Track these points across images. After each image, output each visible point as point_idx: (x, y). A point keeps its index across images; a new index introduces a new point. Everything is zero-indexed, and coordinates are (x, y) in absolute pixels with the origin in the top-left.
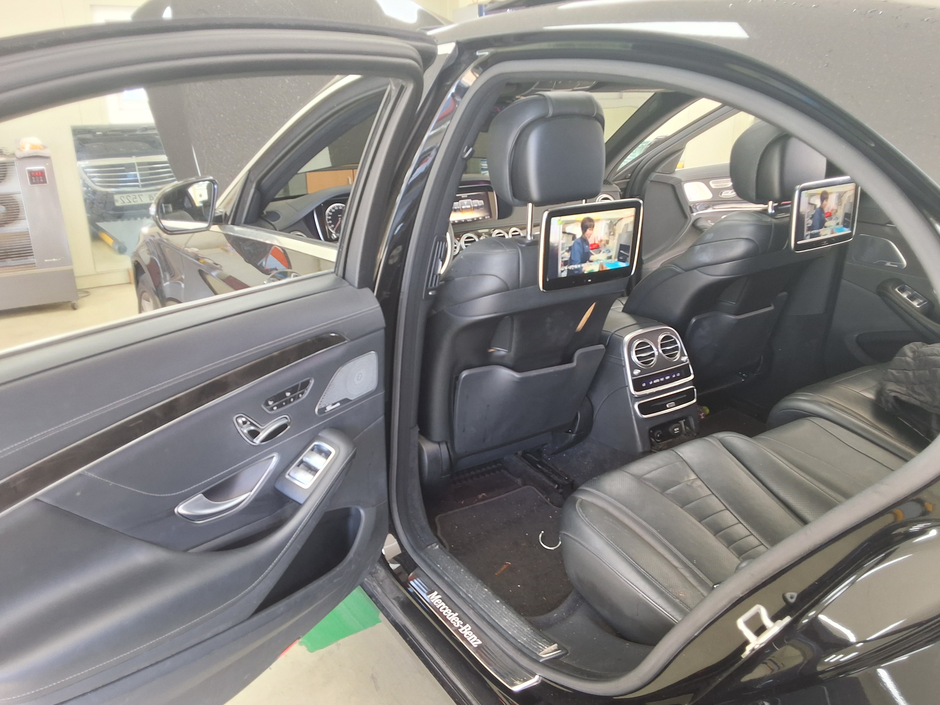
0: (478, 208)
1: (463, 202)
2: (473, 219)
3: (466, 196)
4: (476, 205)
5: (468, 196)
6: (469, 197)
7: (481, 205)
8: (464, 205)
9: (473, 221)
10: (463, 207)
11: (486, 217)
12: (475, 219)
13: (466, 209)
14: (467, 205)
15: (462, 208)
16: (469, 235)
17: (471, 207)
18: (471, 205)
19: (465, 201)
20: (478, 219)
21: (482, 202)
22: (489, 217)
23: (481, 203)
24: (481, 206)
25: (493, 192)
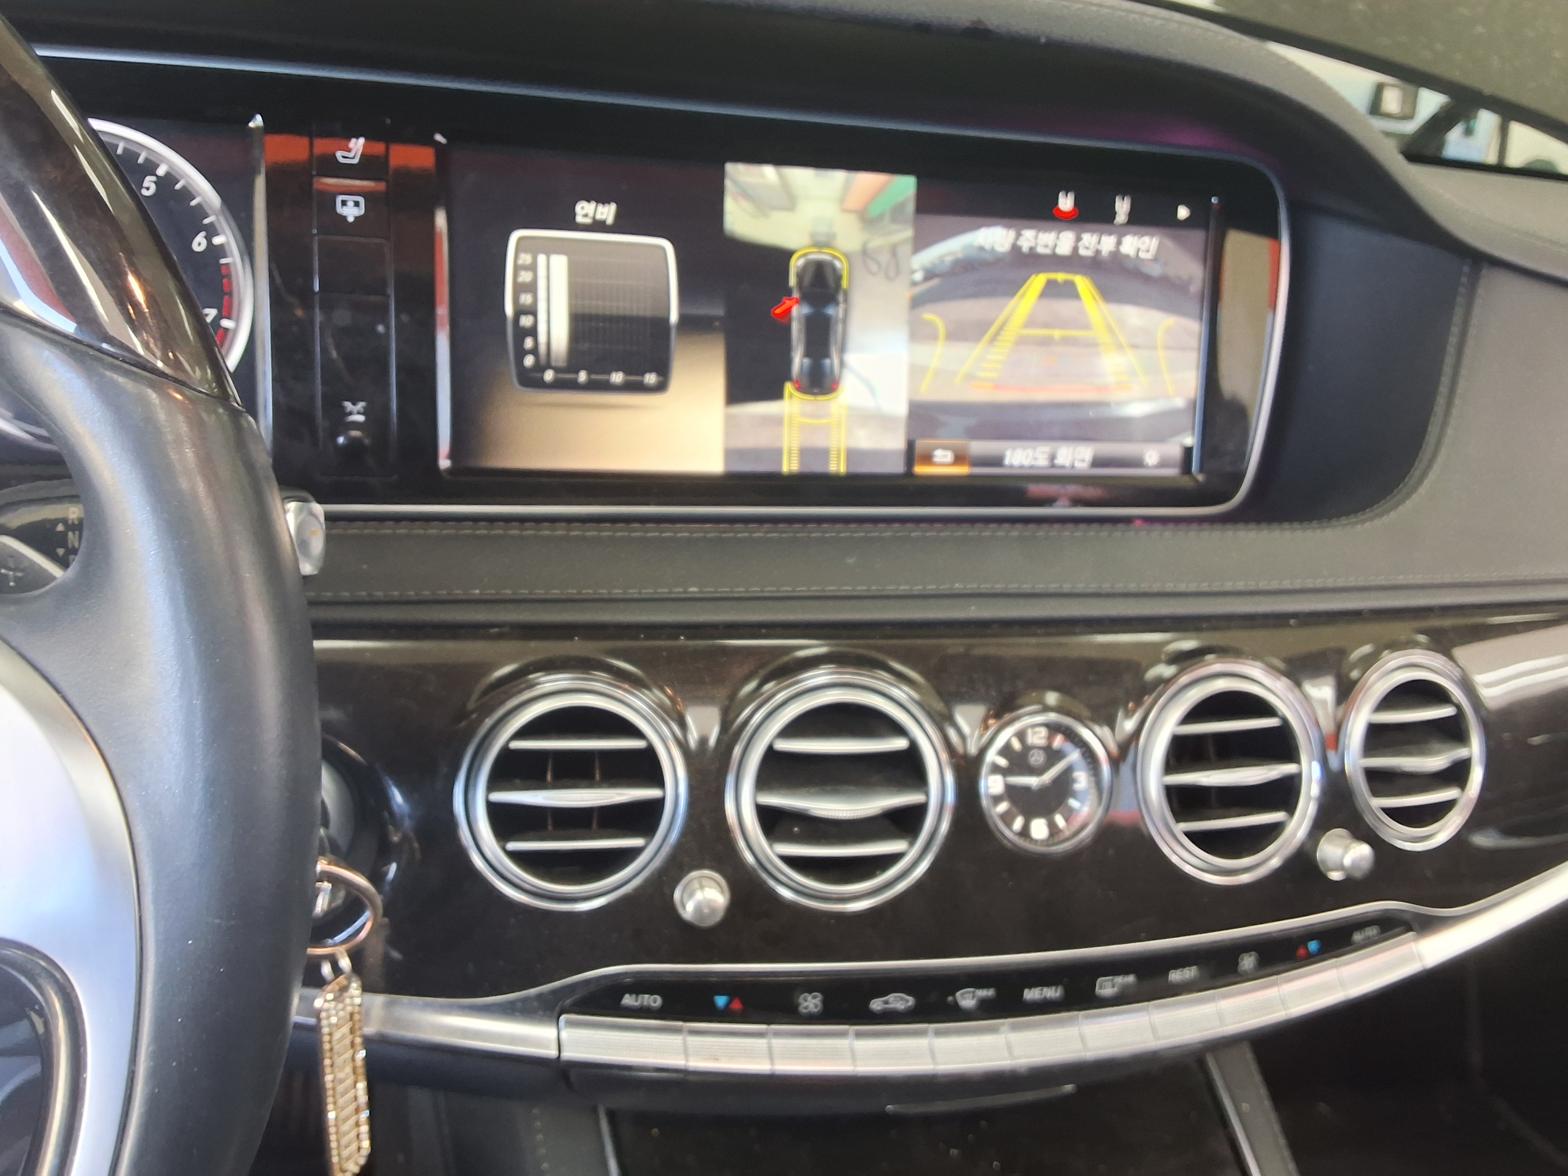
25: (1273, 233)
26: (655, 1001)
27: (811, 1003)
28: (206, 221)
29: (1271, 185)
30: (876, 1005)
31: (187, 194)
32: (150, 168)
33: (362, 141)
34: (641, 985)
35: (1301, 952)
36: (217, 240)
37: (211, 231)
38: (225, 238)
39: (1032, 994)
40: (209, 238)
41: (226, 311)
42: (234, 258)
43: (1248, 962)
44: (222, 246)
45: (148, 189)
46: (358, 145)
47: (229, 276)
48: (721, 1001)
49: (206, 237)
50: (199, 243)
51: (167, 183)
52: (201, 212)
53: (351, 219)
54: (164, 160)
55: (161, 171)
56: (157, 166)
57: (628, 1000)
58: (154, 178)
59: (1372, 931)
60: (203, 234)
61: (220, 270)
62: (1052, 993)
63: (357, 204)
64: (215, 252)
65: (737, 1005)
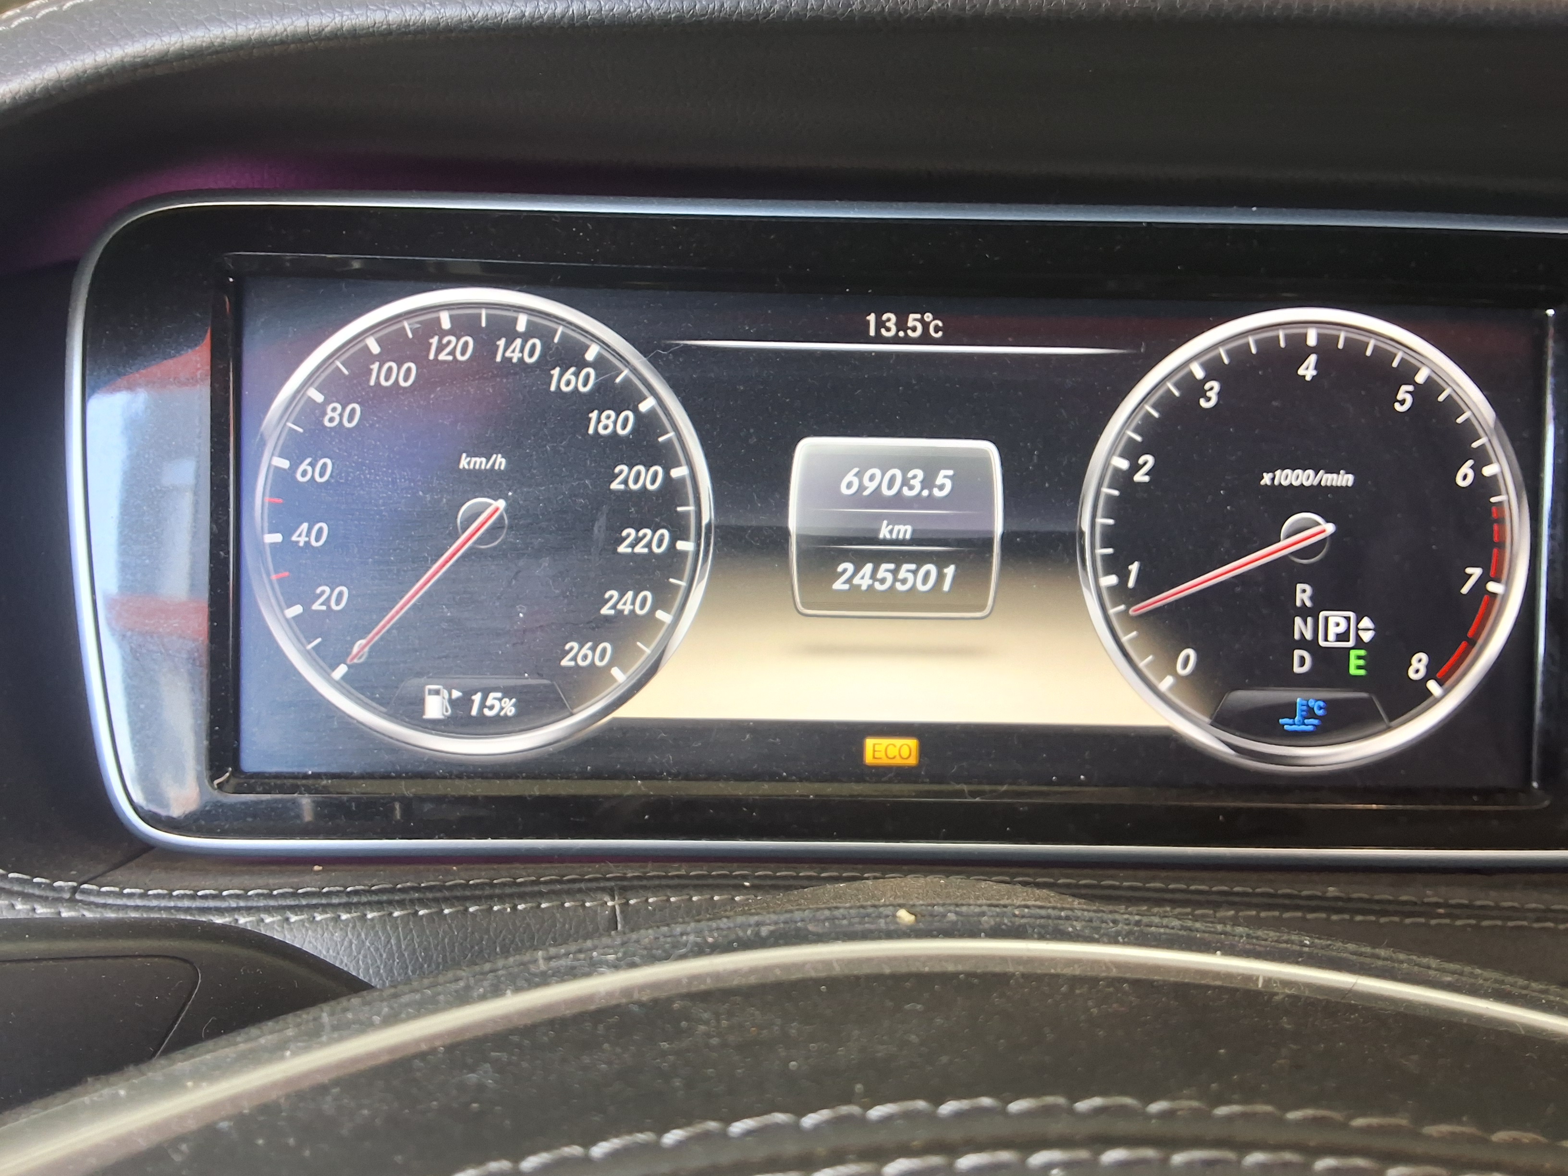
28: (1476, 445)
31: (1453, 407)
32: (1407, 373)
36: (1488, 471)
37: (1481, 458)
38: (1498, 467)
40: (1477, 469)
41: (1493, 573)
42: (1509, 494)
44: (1494, 478)
45: (1402, 402)
47: (1501, 521)
49: (1472, 467)
50: (1465, 476)
51: (1428, 393)
52: (1469, 431)
54: (1424, 360)
55: (1421, 377)
56: (1417, 370)
58: (1410, 388)
60: (1470, 463)
61: (1490, 513)
64: (1486, 487)
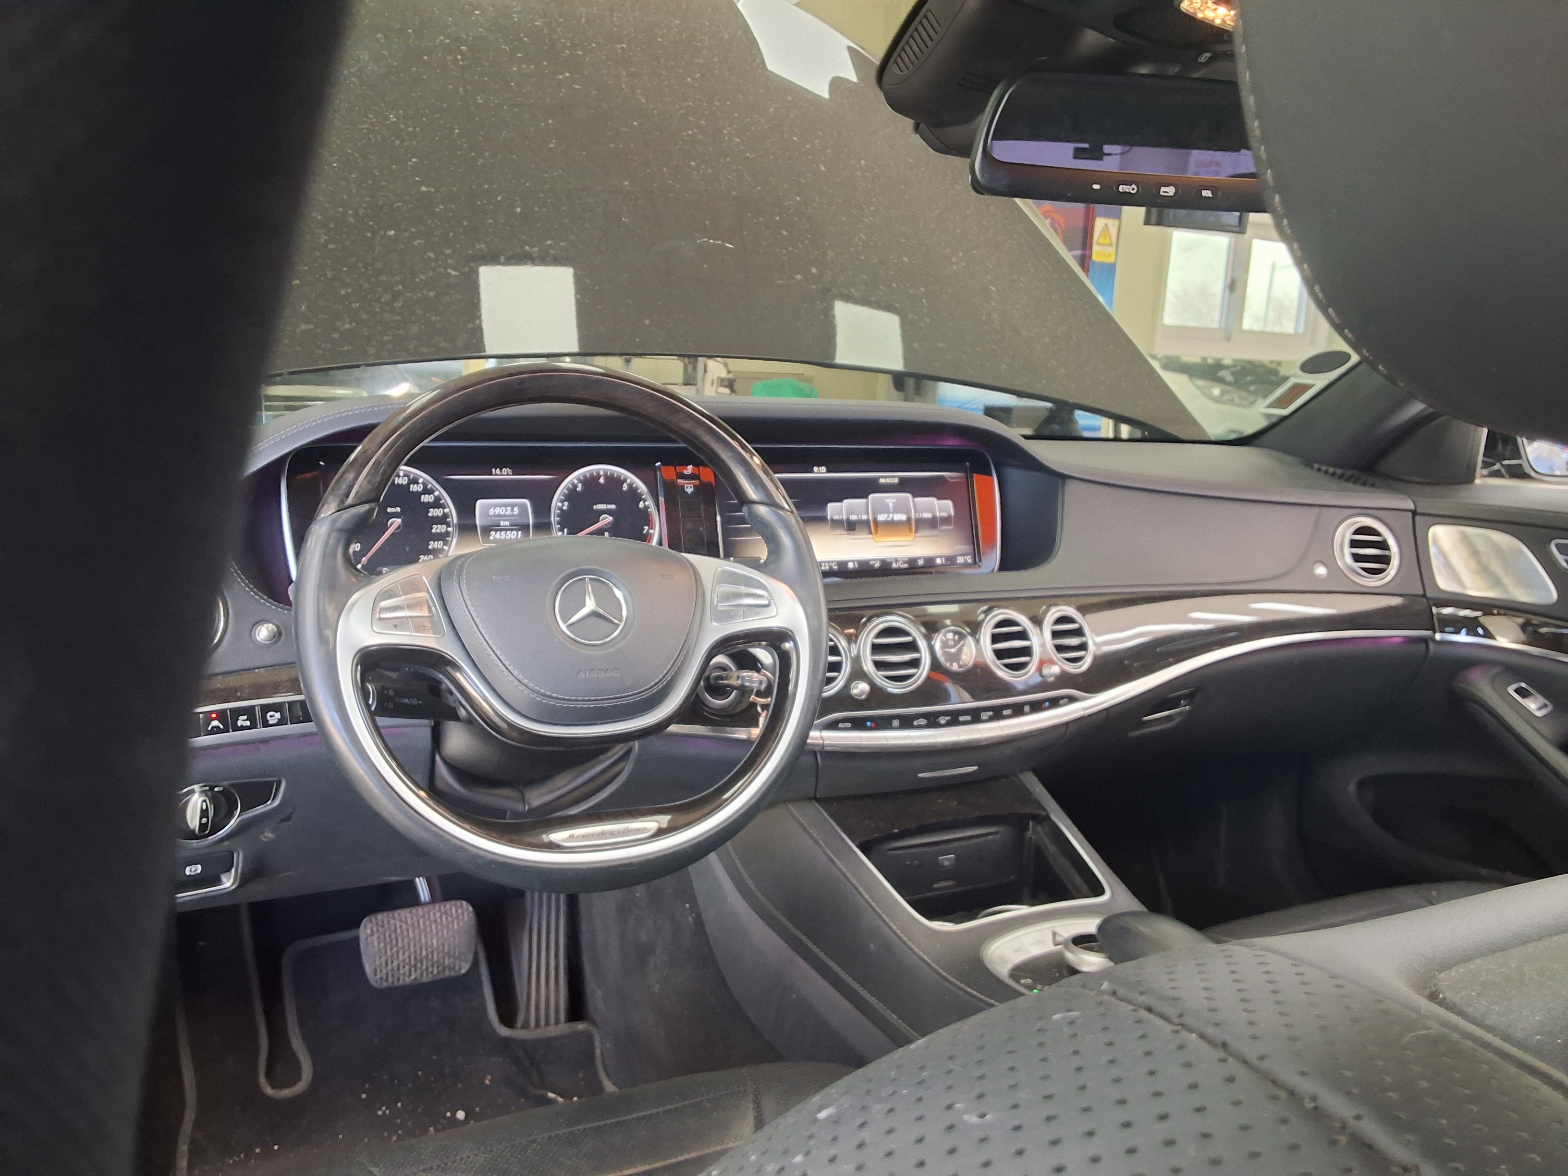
0: (933, 523)
1: (883, 499)
2: (912, 561)
3: (896, 481)
4: (927, 515)
5: (902, 480)
6: (903, 486)
7: (944, 514)
8: (886, 511)
9: (913, 569)
10: (881, 518)
11: (960, 560)
12: (921, 562)
13: (892, 526)
14: (896, 511)
15: (876, 522)
16: (895, 620)
17: (909, 520)
18: (908, 513)
19: (890, 499)
20: (930, 562)
21: (949, 503)
22: (969, 559)
23: (944, 507)
24: (946, 520)
25: (991, 475)
26: (849, 725)
27: (896, 723)
28: (643, 497)
29: (986, 457)
30: (915, 723)
31: (637, 489)
32: (625, 480)
33: (691, 466)
34: (844, 720)
35: (1044, 706)
36: (647, 503)
37: (645, 501)
38: (650, 503)
39: (962, 718)
40: (644, 502)
41: (651, 528)
42: (652, 509)
43: (1027, 708)
44: (649, 505)
45: (625, 487)
46: (690, 467)
47: (651, 515)
48: (869, 724)
50: (641, 505)
51: (630, 486)
52: (641, 495)
53: (689, 493)
54: (629, 477)
55: (628, 481)
57: (841, 725)
58: (627, 484)
59: (1066, 700)
60: (642, 502)
61: (648, 514)
62: (968, 718)
63: (691, 487)
64: (646, 508)
65: (873, 725)
